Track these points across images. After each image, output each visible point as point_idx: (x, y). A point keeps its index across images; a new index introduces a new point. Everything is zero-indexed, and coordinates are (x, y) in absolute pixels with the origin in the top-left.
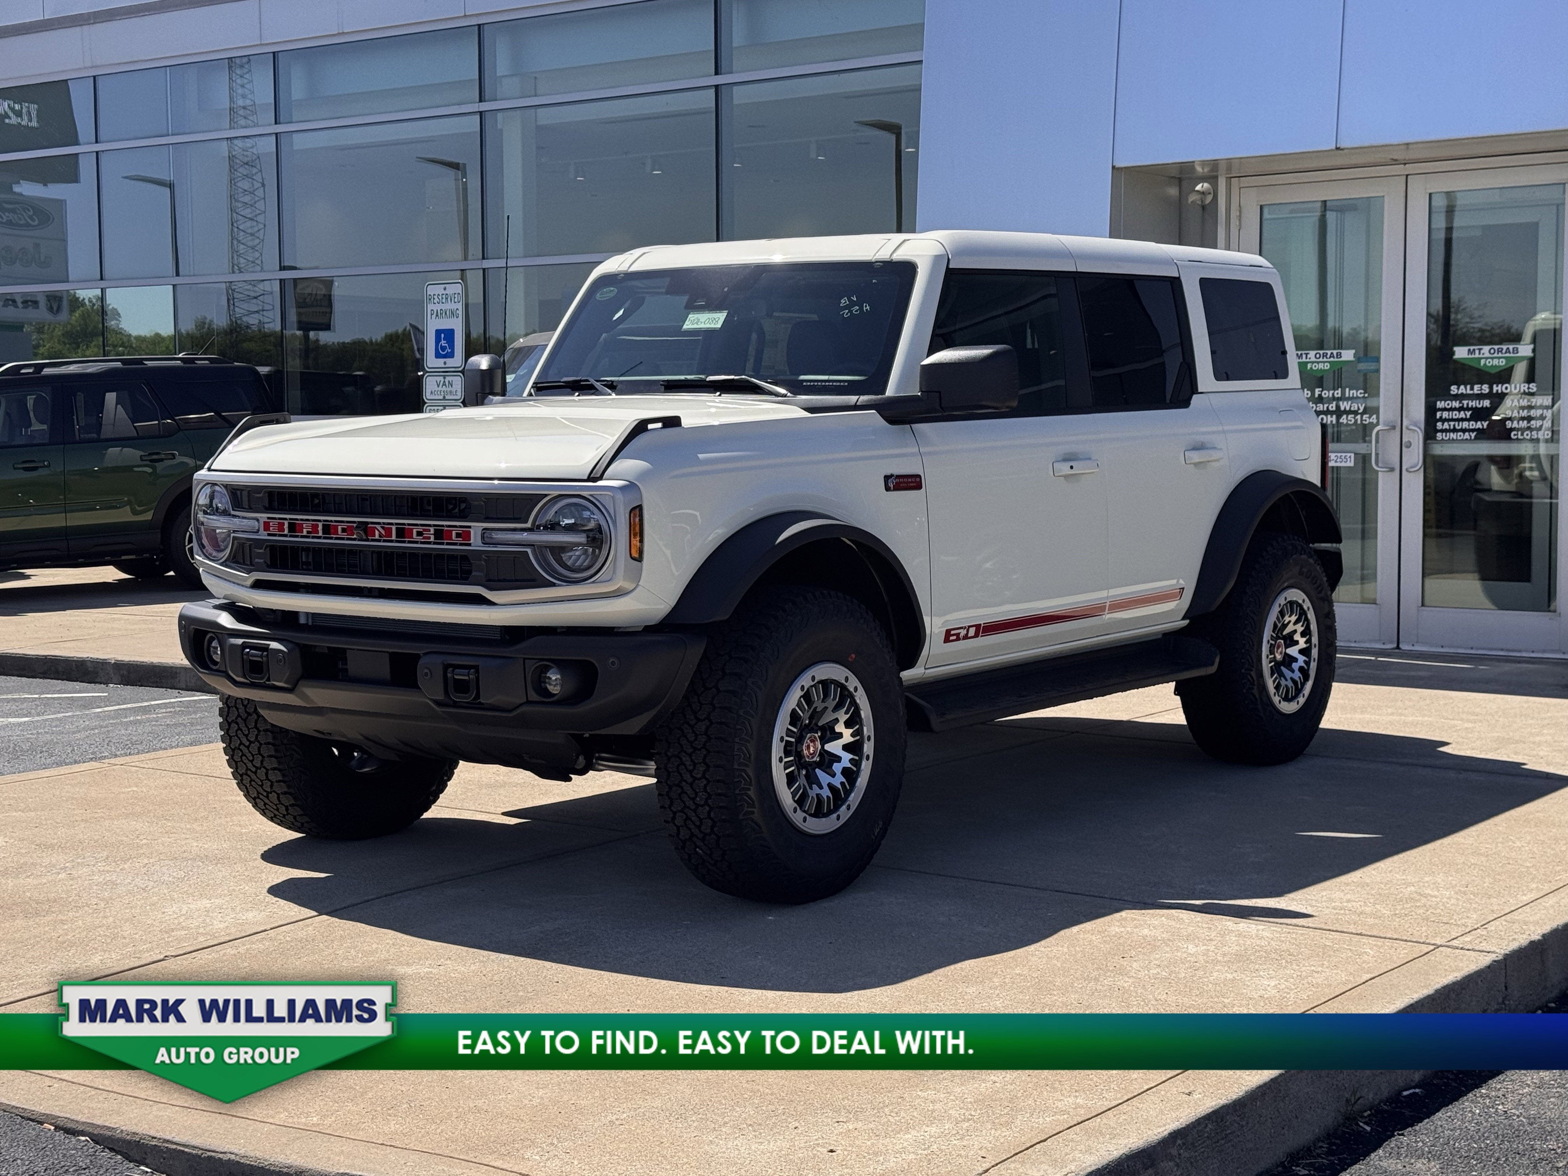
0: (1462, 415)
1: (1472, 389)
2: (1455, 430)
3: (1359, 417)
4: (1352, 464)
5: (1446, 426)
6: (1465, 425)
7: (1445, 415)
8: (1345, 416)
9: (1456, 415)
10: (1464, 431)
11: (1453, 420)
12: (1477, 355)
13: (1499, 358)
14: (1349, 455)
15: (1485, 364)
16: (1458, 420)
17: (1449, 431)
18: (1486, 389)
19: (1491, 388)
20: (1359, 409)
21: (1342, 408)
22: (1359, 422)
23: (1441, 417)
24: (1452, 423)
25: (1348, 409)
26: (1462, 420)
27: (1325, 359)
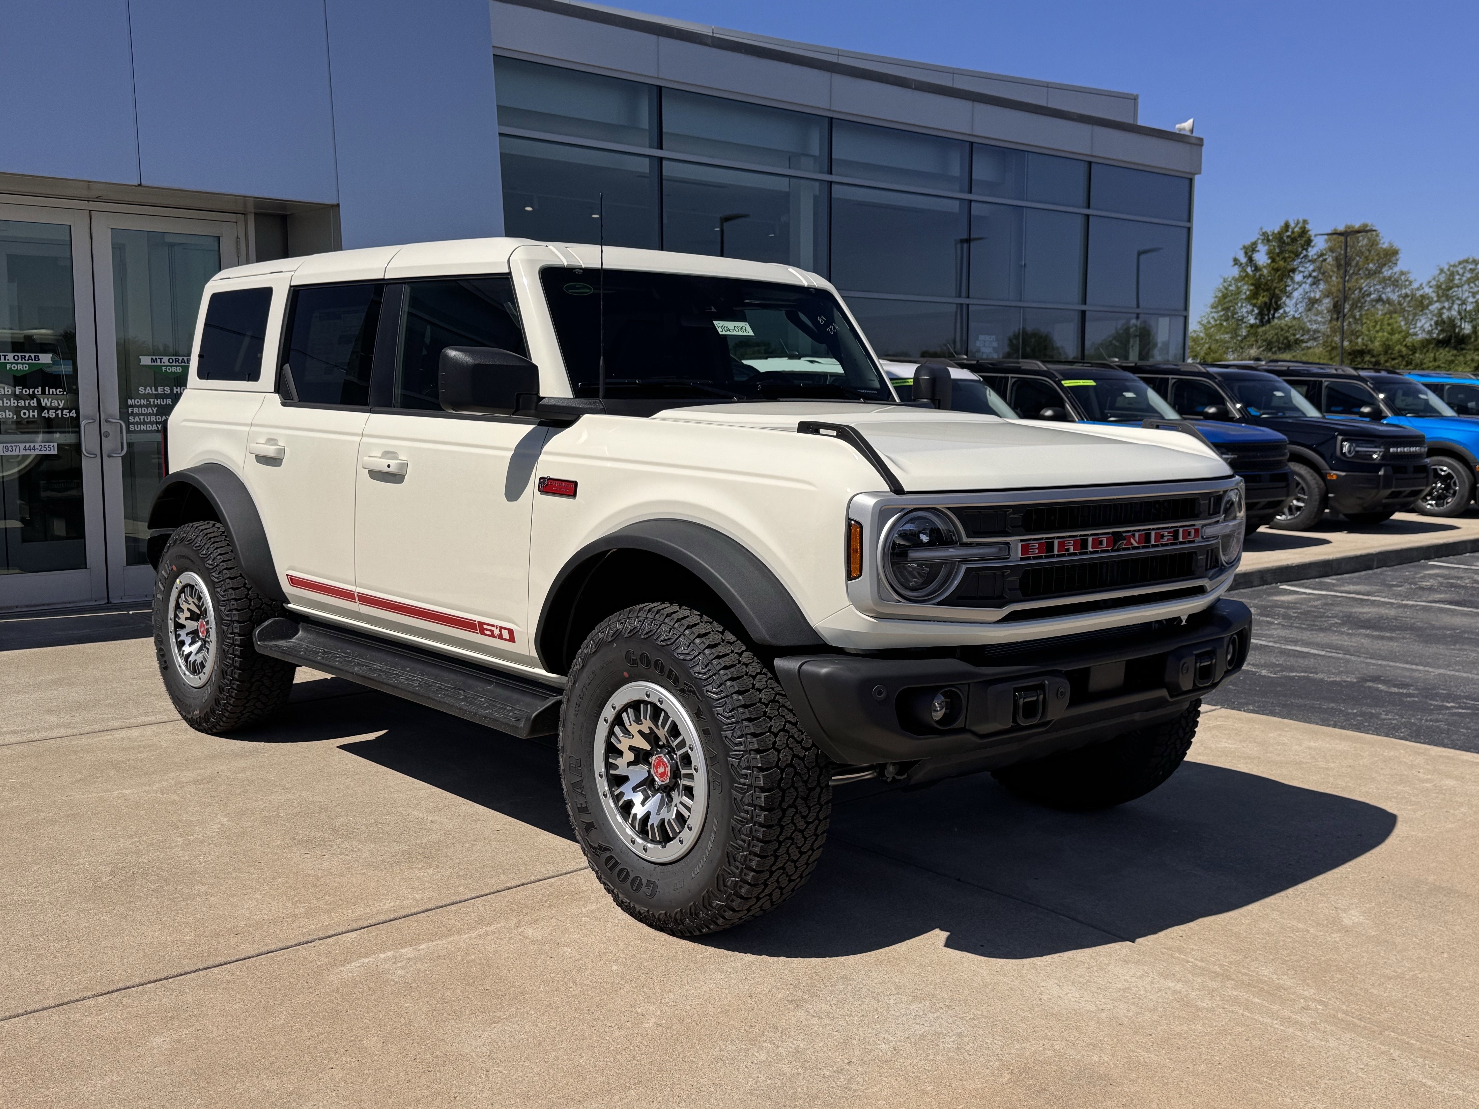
0: (150, 410)
1: (156, 390)
2: (144, 423)
3: (59, 412)
4: (56, 452)
5: (137, 419)
6: (153, 418)
7: (136, 410)
8: (46, 411)
9: (144, 410)
10: (152, 423)
11: (142, 414)
12: (159, 363)
13: (176, 366)
14: (52, 444)
15: (166, 371)
16: (147, 415)
17: (140, 423)
18: (167, 390)
19: (172, 390)
20: (59, 405)
21: (43, 404)
22: (60, 416)
23: (132, 412)
24: (142, 417)
25: (48, 404)
26: (150, 414)
27: (23, 361)
